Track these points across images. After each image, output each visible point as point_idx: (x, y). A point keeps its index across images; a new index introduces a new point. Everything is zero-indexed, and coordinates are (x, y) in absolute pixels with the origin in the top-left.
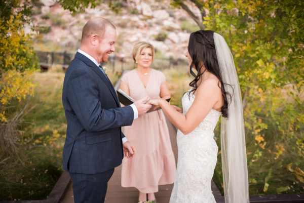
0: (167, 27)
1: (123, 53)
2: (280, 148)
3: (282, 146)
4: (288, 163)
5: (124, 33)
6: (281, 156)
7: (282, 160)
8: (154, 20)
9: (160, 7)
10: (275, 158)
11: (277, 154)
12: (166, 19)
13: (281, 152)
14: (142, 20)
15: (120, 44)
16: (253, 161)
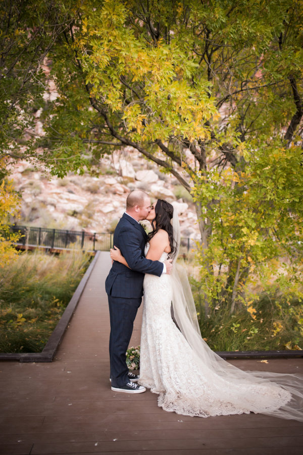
0: (156, 194)
1: (94, 228)
2: (278, 325)
3: (279, 322)
4: (286, 342)
5: (95, 200)
6: (278, 333)
7: (280, 338)
8: (137, 184)
9: (146, 166)
10: (272, 336)
11: (275, 331)
12: (155, 183)
13: (278, 330)
14: (122, 183)
15: (90, 216)
16: (248, 338)
